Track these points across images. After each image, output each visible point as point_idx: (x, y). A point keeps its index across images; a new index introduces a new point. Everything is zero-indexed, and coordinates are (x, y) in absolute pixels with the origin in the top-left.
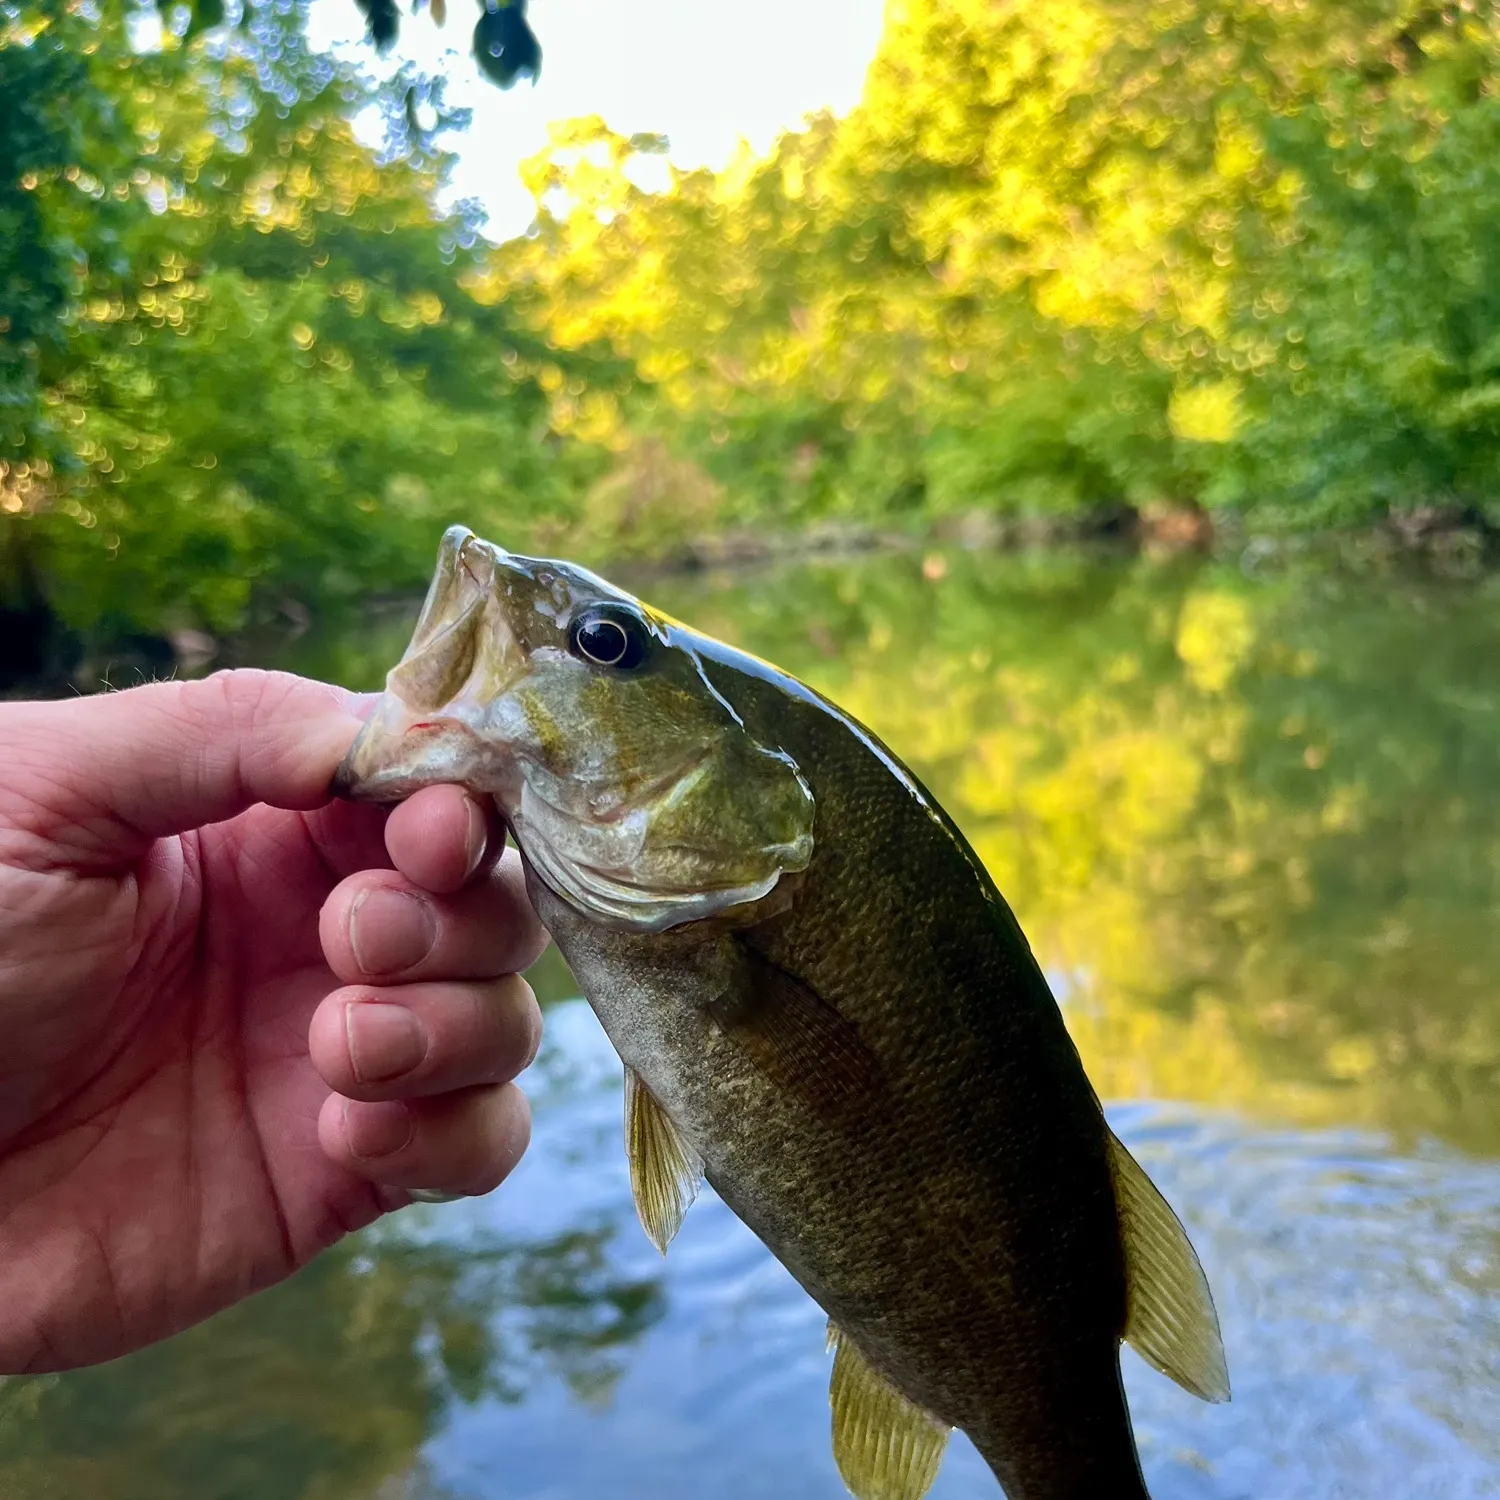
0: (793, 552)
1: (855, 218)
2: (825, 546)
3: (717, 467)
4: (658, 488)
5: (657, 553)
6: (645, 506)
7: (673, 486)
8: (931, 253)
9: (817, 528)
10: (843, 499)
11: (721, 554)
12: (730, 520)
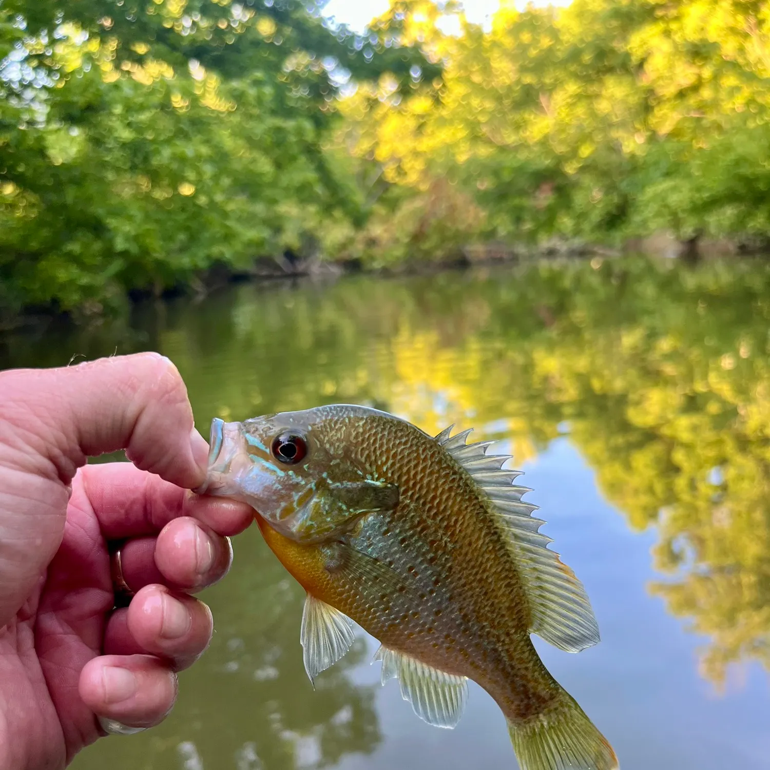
0: (531, 257)
1: (582, 41)
2: (551, 253)
3: (483, 198)
4: (442, 209)
5: (439, 254)
6: (433, 221)
7: (452, 208)
8: (635, 60)
9: (545, 242)
10: (566, 222)
11: (482, 256)
12: (489, 235)
